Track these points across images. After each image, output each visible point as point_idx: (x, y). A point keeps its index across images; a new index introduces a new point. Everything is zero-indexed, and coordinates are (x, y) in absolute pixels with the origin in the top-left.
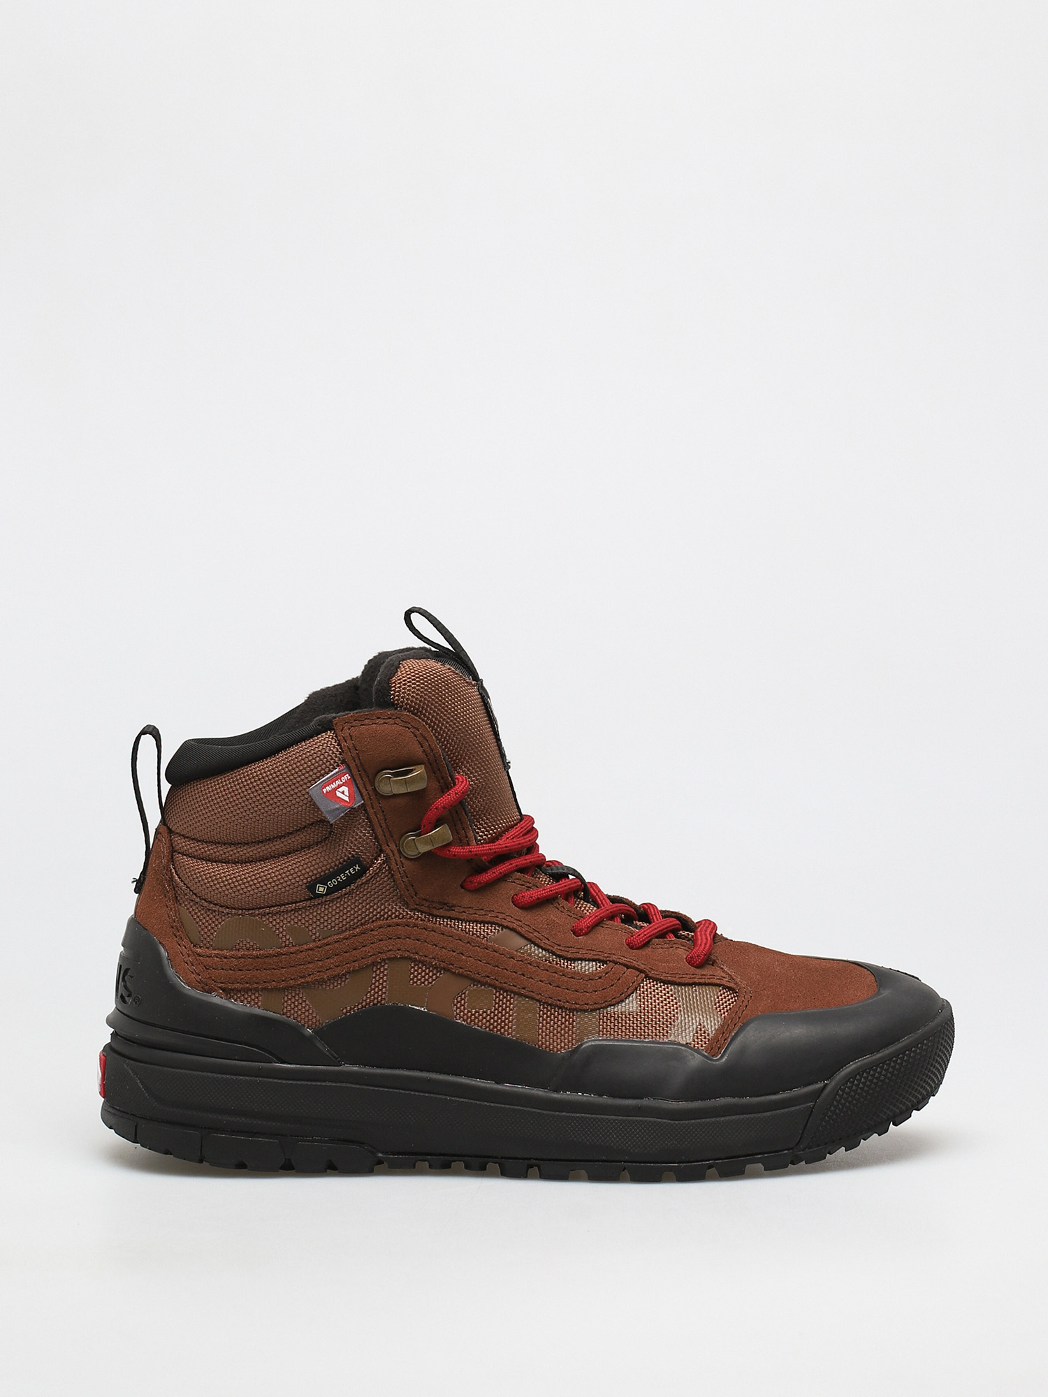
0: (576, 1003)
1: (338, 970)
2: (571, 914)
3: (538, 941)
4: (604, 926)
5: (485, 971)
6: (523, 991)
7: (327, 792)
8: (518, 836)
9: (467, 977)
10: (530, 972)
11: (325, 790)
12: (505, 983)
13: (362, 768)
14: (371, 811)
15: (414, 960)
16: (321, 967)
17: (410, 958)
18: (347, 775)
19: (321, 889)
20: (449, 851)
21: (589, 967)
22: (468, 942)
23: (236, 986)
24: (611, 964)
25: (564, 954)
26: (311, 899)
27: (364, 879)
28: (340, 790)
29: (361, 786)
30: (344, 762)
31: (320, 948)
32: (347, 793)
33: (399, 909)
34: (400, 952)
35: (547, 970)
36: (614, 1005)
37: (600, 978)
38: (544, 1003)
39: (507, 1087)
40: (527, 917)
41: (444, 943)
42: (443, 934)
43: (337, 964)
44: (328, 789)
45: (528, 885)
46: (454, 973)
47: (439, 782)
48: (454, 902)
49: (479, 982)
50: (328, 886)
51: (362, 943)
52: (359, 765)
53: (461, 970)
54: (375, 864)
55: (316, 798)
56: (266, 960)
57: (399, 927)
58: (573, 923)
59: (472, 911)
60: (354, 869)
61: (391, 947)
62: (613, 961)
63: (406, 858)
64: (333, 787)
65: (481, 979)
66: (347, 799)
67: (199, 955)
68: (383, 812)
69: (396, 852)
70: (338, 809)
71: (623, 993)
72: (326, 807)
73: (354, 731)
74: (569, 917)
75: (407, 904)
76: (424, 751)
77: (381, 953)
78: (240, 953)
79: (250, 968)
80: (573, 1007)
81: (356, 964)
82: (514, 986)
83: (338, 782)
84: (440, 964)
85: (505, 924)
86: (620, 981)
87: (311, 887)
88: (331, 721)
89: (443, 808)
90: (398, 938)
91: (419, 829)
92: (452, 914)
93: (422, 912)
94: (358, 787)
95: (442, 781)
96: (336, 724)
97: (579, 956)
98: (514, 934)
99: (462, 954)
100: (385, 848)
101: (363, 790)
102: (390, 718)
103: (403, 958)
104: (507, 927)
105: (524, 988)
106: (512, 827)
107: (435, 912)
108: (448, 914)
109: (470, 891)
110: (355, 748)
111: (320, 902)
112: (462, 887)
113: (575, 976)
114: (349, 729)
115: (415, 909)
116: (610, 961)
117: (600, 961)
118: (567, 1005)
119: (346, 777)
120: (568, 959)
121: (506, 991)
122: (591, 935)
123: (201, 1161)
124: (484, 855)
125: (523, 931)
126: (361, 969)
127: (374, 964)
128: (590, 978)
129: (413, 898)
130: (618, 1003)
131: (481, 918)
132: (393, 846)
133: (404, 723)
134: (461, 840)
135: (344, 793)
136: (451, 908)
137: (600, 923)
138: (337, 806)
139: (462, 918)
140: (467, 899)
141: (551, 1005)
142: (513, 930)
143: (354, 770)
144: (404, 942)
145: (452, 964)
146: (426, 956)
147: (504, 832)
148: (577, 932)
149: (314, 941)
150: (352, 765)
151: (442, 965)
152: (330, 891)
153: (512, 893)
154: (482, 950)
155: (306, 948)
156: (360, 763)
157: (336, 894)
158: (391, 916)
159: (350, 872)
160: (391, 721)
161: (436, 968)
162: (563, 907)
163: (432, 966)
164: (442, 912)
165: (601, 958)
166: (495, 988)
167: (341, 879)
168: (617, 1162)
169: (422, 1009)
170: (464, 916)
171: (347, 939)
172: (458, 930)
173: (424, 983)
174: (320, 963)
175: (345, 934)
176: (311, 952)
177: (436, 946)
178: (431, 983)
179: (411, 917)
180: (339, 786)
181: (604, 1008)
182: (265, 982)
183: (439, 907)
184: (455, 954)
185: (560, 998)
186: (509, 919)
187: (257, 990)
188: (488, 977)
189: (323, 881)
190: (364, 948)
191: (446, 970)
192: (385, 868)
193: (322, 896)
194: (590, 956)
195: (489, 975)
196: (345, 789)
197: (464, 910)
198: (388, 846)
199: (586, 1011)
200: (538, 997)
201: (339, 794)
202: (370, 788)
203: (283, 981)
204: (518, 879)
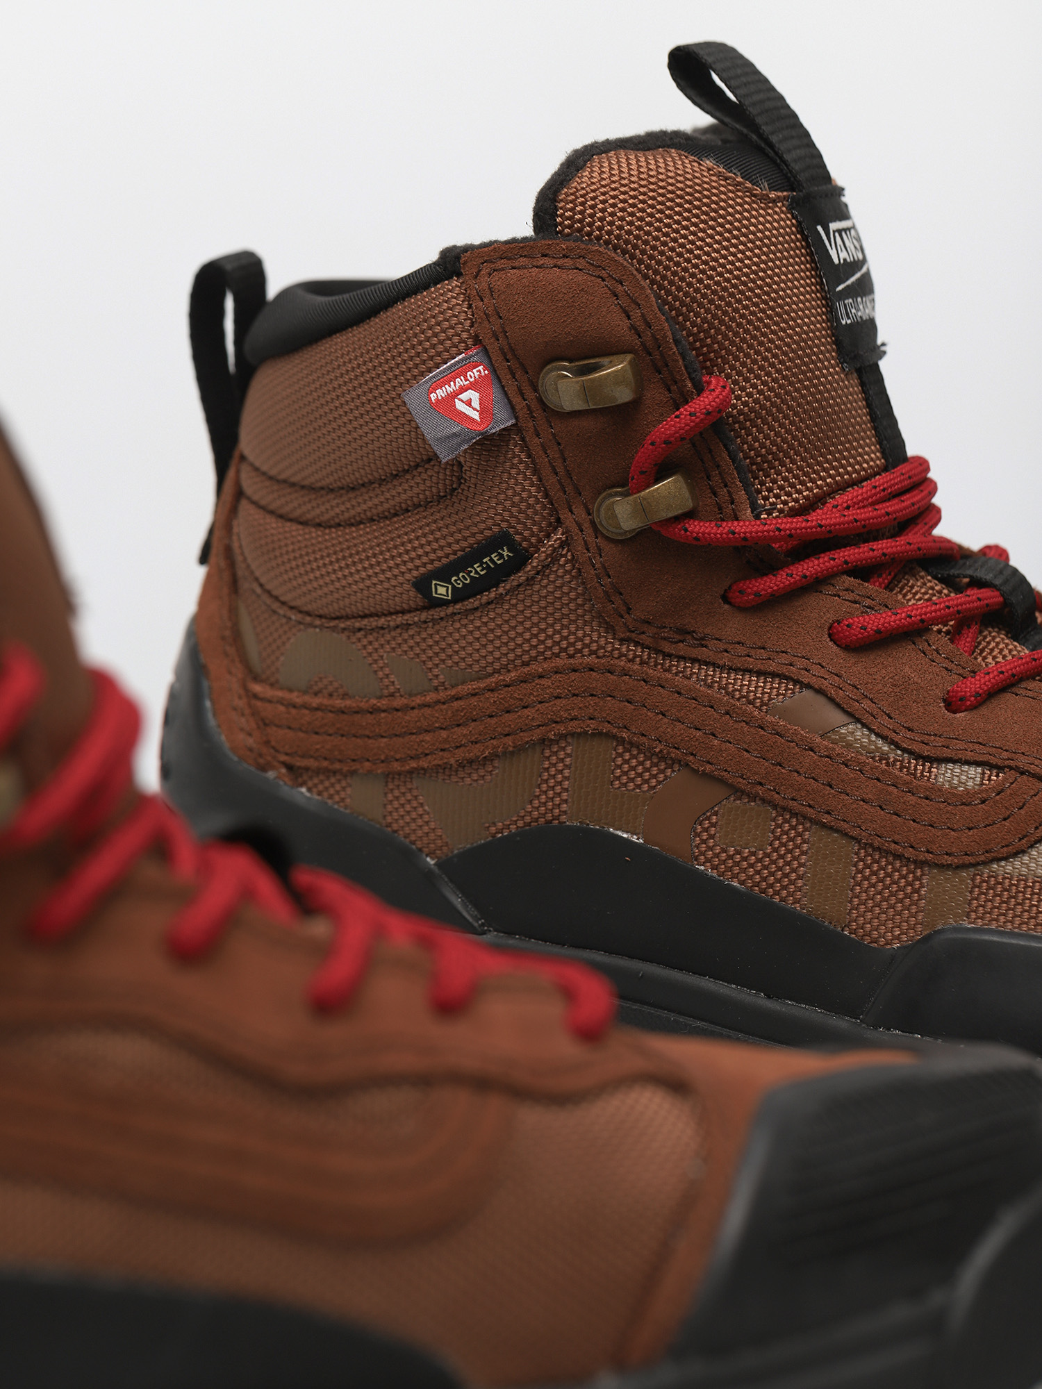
0: (928, 851)
1: (475, 751)
2: (950, 666)
3: (867, 719)
4: (1021, 691)
5: (756, 773)
6: (825, 819)
7: (437, 399)
8: (861, 504)
9: (721, 781)
10: (843, 781)
11: (433, 397)
12: (793, 799)
13: (509, 353)
14: (535, 442)
15: (621, 741)
16: (446, 741)
17: (614, 737)
18: (481, 368)
19: (442, 591)
20: (686, 530)
21: (969, 777)
22: (727, 713)
23: (309, 763)
24: (1013, 774)
25: (916, 747)
26: (424, 608)
27: (521, 577)
28: (464, 396)
29: (512, 391)
30: (477, 341)
31: (444, 703)
32: (476, 404)
33: (595, 636)
34: (593, 724)
35: (878, 780)
36: (1006, 859)
37: (983, 802)
38: (866, 844)
40: (856, 668)
41: (679, 711)
42: (679, 693)
43: (473, 739)
44: (440, 393)
45: (868, 602)
46: (696, 771)
47: (669, 390)
48: (707, 631)
49: (743, 792)
50: (453, 587)
51: (521, 700)
52: (506, 348)
53: (708, 766)
54: (544, 546)
55: (417, 413)
56: (356, 718)
57: (594, 674)
58: (950, 683)
59: (741, 650)
60: (501, 556)
61: (575, 713)
62: (1016, 769)
63: (607, 538)
64: (450, 390)
65: (748, 788)
66: (476, 416)
67: (255, 696)
68: (559, 444)
69: (586, 525)
70: (455, 435)
71: (1024, 836)
72: (434, 430)
73: (498, 280)
74: (944, 672)
75: (610, 628)
76: (632, 327)
77: (556, 722)
78: (315, 702)
79: (331, 731)
80: (921, 857)
81: (509, 741)
82: (810, 806)
83: (460, 382)
84: (668, 753)
85: (806, 681)
86: (1022, 812)
87: (422, 585)
89: (665, 443)
90: (592, 695)
91: (626, 483)
92: (702, 653)
93: (643, 646)
94: (506, 394)
95: (674, 388)
96: (465, 263)
97: (947, 753)
98: (821, 700)
99: (714, 735)
100: (565, 515)
101: (517, 400)
102: (565, 256)
103: (599, 735)
104: (808, 686)
105: (828, 813)
106: (853, 483)
107: (667, 648)
108: (695, 653)
109: (740, 609)
110: (498, 314)
111: (442, 614)
112: (725, 599)
113: (933, 794)
114: (490, 274)
115: (628, 640)
116: (1011, 768)
117: (992, 766)
118: (909, 853)
119: (479, 372)
120: (926, 759)
121: (794, 814)
122: (984, 710)
124: (775, 539)
125: (839, 696)
126: (519, 750)
127: (544, 742)
128: (965, 800)
129: (622, 617)
130: (1015, 855)
131: (759, 666)
132: (580, 512)
133: (592, 268)
134: (720, 508)
135: (470, 404)
136: (702, 642)
137: (1012, 685)
138: (456, 430)
139: (721, 663)
140: (734, 626)
141: (879, 849)
142: (820, 691)
143: (497, 358)
144: (602, 703)
145: (692, 754)
146: (643, 735)
147: (830, 494)
148: (953, 704)
149: (436, 689)
150: (493, 347)
151: (674, 753)
152: (460, 596)
153: (831, 617)
154: (753, 730)
155: (418, 701)
156: (509, 344)
157: (473, 602)
158: (580, 651)
159: (491, 560)
160: (568, 262)
161: (663, 759)
162: (937, 651)
163: (654, 754)
164: (682, 648)
165: (994, 761)
166: (775, 807)
167: (476, 572)
169: (634, 839)
170: (725, 660)
171: (492, 690)
172: (710, 686)
173: (639, 787)
174: (444, 734)
175: (488, 681)
176: (427, 711)
177: (664, 715)
178: (654, 787)
179: (621, 655)
180: (463, 389)
181: (985, 863)
182: (354, 760)
184: (698, 733)
185: (897, 837)
186: (816, 670)
187: (341, 774)
188: (761, 784)
189: (444, 574)
190: (526, 711)
191: (683, 764)
192: (565, 556)
193: (442, 603)
194: (970, 756)
195: (763, 781)
196: (473, 395)
197: (726, 646)
198: (572, 513)
199: (949, 866)
200: (854, 833)
201: (460, 406)
202: (530, 395)
203: (383, 762)
204: (847, 590)
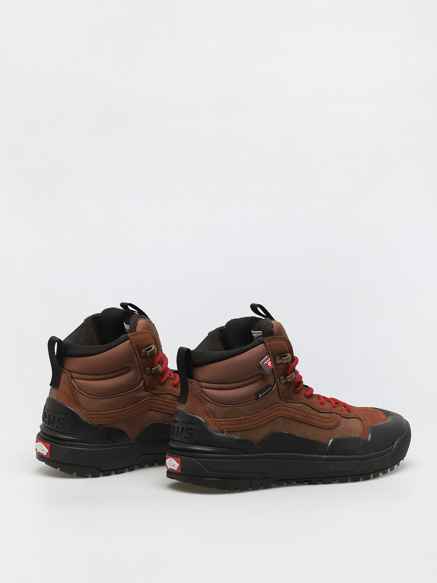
1: (264, 422)
3: (314, 407)
5: (303, 419)
9: (298, 421)
10: (314, 418)
11: (265, 363)
12: (308, 422)
14: (274, 369)
17: (283, 416)
19: (260, 396)
20: (294, 380)
21: (327, 415)
22: (297, 410)
23: (232, 430)
26: (256, 399)
28: (269, 363)
30: (268, 353)
33: (279, 401)
34: (281, 415)
35: (318, 417)
38: (319, 427)
39: (311, 455)
40: (309, 400)
42: (291, 408)
43: (264, 420)
48: (292, 397)
51: (271, 412)
53: (296, 419)
54: (274, 386)
55: (262, 366)
56: (241, 421)
59: (296, 399)
60: (270, 389)
61: (278, 413)
63: (282, 384)
64: (267, 362)
66: (271, 366)
67: (218, 421)
69: (279, 382)
71: (338, 422)
72: (266, 369)
75: (281, 399)
76: (289, 348)
77: (276, 415)
78: (233, 419)
79: (236, 424)
80: (327, 428)
81: (269, 420)
82: (311, 422)
83: (268, 360)
85: (305, 403)
86: (337, 419)
87: (257, 395)
88: (263, 341)
91: (285, 374)
92: (292, 401)
93: (284, 401)
96: (265, 341)
98: (307, 406)
99: (296, 414)
100: (276, 381)
105: (313, 423)
107: (288, 401)
109: (295, 393)
110: (271, 349)
111: (259, 400)
112: (293, 392)
113: (325, 418)
114: (269, 343)
118: (325, 427)
119: (270, 359)
120: (322, 413)
121: (308, 424)
123: (225, 489)
127: (273, 419)
129: (283, 397)
130: (338, 425)
131: (299, 402)
132: (278, 380)
133: (284, 340)
135: (270, 364)
136: (291, 399)
138: (269, 368)
141: (321, 428)
143: (272, 356)
144: (281, 411)
145: (294, 417)
146: (287, 416)
148: (321, 404)
151: (291, 418)
153: (304, 393)
154: (301, 412)
155: (254, 416)
156: (273, 354)
158: (277, 403)
160: (280, 339)
163: (289, 418)
166: (305, 424)
167: (266, 392)
168: (347, 476)
169: (287, 433)
170: (295, 401)
171: (266, 412)
172: (293, 406)
173: (286, 424)
174: (259, 420)
175: (266, 410)
176: (256, 417)
177: (289, 412)
178: (288, 424)
179: (282, 403)
180: (269, 362)
182: (240, 428)
183: (288, 399)
184: (294, 414)
185: (323, 425)
186: (305, 401)
187: (238, 431)
189: (261, 393)
190: (271, 414)
191: (293, 419)
192: (277, 387)
193: (260, 398)
197: (294, 399)
199: (330, 429)
200: (317, 426)
201: (269, 364)
202: (274, 362)
203: (248, 427)
